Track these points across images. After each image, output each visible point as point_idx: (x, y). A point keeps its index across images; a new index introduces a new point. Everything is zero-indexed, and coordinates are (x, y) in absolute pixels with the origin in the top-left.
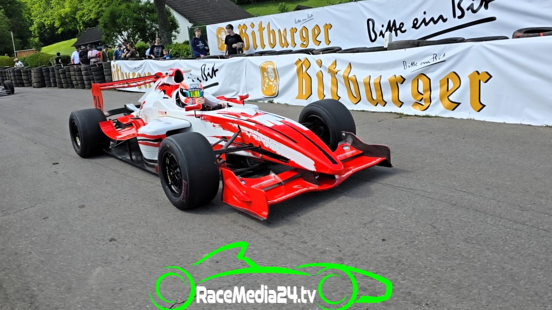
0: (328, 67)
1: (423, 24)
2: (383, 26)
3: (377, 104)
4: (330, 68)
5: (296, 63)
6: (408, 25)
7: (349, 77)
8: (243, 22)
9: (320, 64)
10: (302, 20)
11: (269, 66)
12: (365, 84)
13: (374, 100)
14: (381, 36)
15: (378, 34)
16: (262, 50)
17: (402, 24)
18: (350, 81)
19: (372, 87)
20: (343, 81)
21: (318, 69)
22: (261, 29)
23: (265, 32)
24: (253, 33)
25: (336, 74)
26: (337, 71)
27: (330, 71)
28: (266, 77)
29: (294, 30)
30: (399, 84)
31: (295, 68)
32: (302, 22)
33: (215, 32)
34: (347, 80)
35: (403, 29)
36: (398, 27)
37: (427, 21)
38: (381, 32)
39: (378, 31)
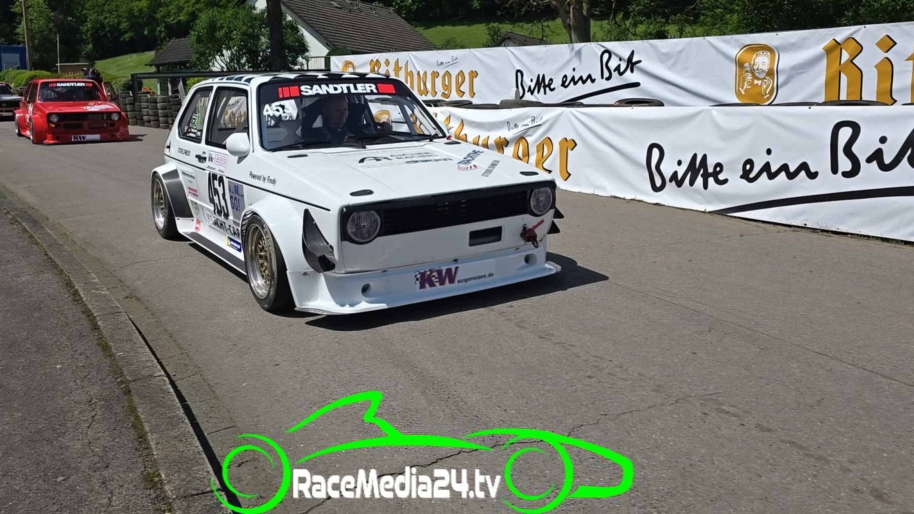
2: (532, 80)
6: (557, 83)
10: (445, 63)
14: (529, 93)
15: (526, 89)
17: (551, 80)
22: (397, 68)
23: (402, 73)
29: (435, 75)
32: (445, 65)
33: (340, 66)
35: (552, 87)
36: (547, 83)
37: (576, 79)
38: (530, 87)
39: (527, 86)
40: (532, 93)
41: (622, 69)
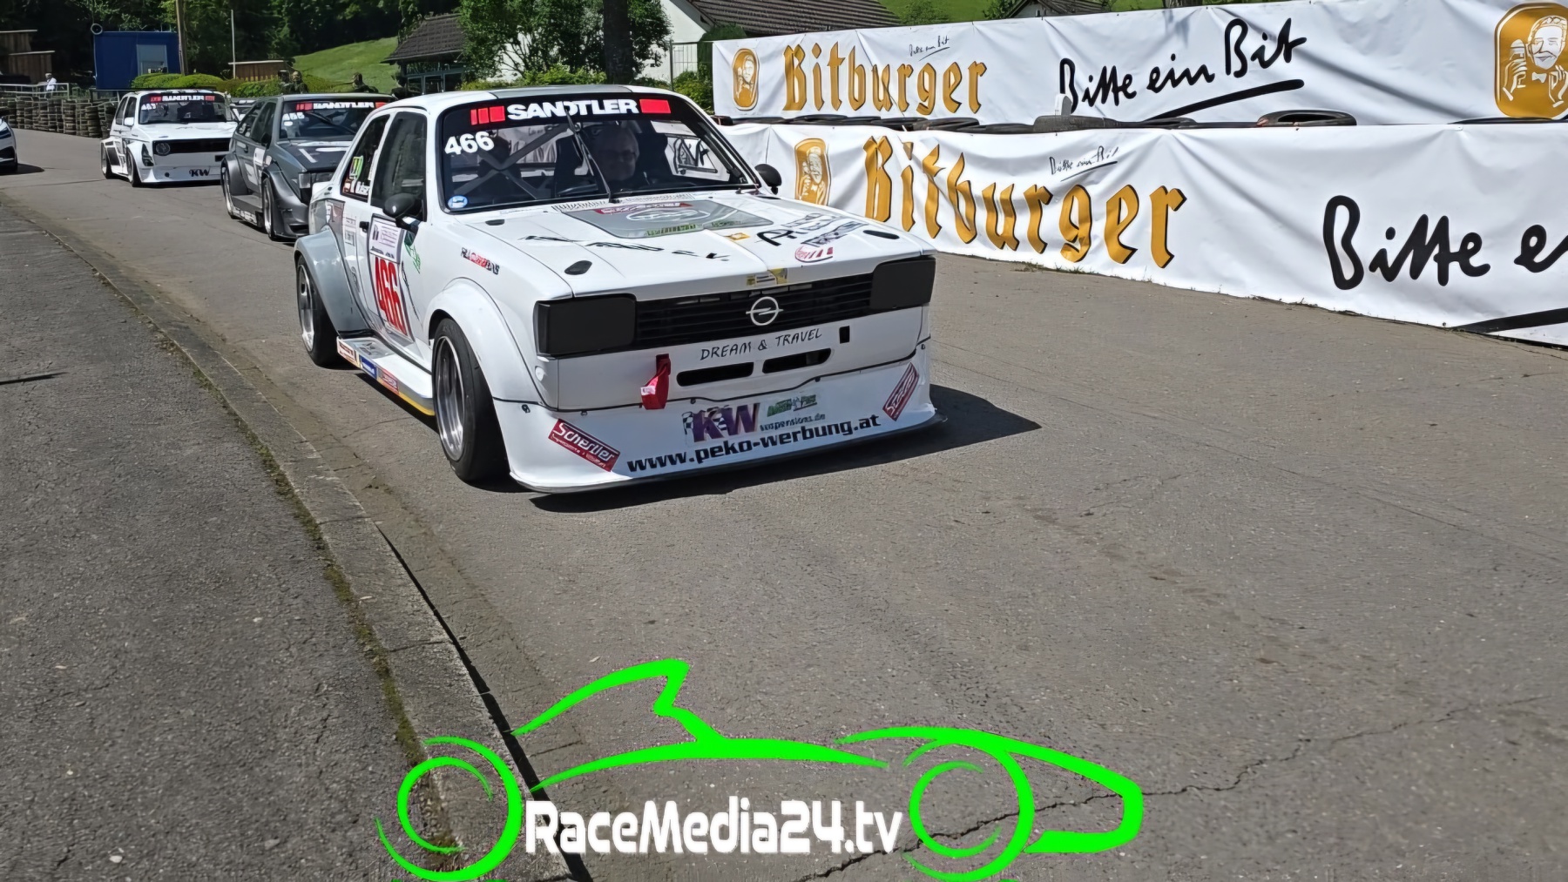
1: (1169, 82)
2: (1091, 79)
6: (1140, 82)
8: (796, 39)
10: (924, 49)
11: (813, 150)
14: (1087, 101)
15: (1081, 95)
16: (833, 112)
17: (1129, 77)
22: (835, 62)
23: (844, 69)
24: (817, 69)
28: (805, 173)
29: (906, 71)
32: (926, 53)
33: (731, 58)
35: (1130, 90)
36: (1120, 83)
37: (1177, 76)
38: (1087, 92)
39: (1081, 89)
40: (1092, 103)
41: (1267, 56)
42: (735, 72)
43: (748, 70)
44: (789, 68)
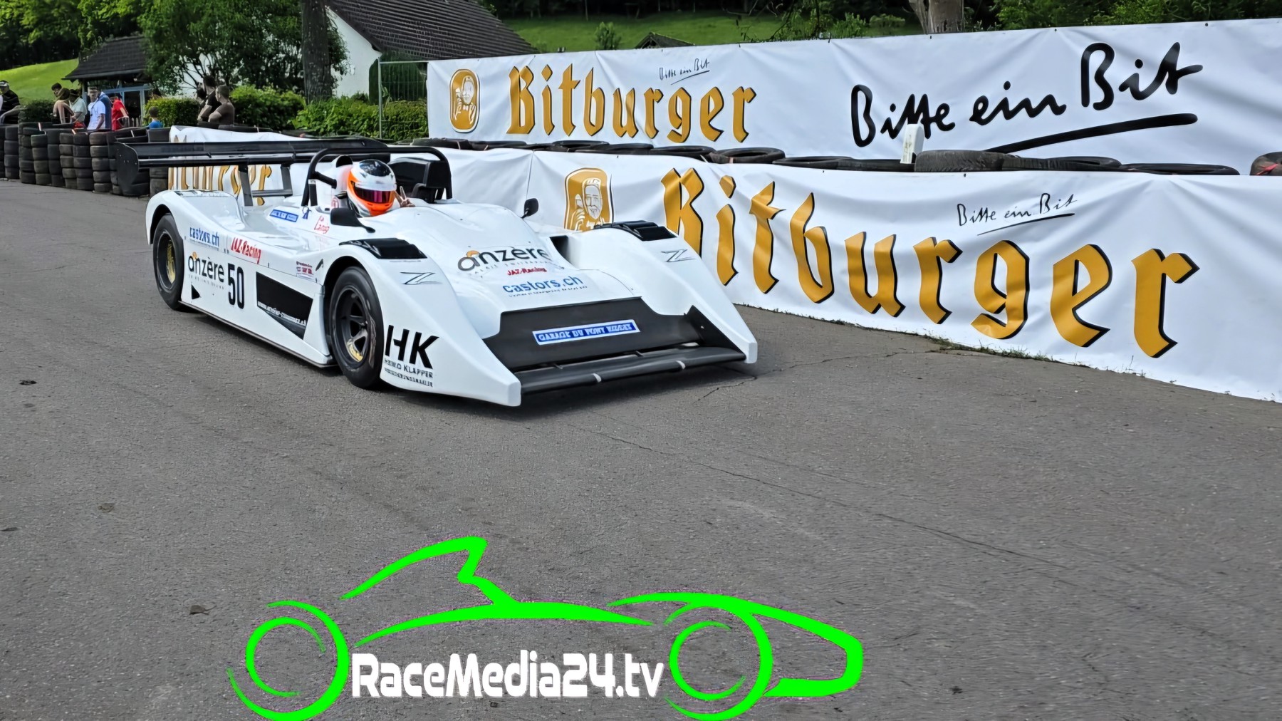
0: (750, 198)
1: (1001, 113)
2: (893, 109)
3: (879, 307)
4: (755, 200)
5: (666, 180)
6: (960, 113)
7: (807, 230)
8: (524, 61)
9: (730, 188)
11: (590, 181)
12: (850, 252)
13: (870, 296)
14: (887, 133)
15: (879, 126)
16: (566, 138)
17: (945, 107)
18: (807, 240)
19: (870, 262)
20: (788, 237)
21: (723, 200)
23: (579, 95)
24: (547, 92)
25: (772, 218)
26: (775, 211)
27: (755, 209)
28: (579, 207)
30: (942, 260)
31: (661, 194)
33: (448, 79)
34: (800, 237)
35: (946, 122)
36: (932, 113)
37: (1012, 107)
38: (888, 122)
39: (880, 119)
41: (1143, 86)
42: (453, 92)
43: (468, 92)
44: (515, 91)
